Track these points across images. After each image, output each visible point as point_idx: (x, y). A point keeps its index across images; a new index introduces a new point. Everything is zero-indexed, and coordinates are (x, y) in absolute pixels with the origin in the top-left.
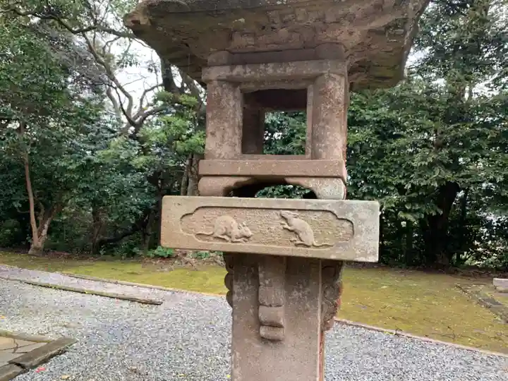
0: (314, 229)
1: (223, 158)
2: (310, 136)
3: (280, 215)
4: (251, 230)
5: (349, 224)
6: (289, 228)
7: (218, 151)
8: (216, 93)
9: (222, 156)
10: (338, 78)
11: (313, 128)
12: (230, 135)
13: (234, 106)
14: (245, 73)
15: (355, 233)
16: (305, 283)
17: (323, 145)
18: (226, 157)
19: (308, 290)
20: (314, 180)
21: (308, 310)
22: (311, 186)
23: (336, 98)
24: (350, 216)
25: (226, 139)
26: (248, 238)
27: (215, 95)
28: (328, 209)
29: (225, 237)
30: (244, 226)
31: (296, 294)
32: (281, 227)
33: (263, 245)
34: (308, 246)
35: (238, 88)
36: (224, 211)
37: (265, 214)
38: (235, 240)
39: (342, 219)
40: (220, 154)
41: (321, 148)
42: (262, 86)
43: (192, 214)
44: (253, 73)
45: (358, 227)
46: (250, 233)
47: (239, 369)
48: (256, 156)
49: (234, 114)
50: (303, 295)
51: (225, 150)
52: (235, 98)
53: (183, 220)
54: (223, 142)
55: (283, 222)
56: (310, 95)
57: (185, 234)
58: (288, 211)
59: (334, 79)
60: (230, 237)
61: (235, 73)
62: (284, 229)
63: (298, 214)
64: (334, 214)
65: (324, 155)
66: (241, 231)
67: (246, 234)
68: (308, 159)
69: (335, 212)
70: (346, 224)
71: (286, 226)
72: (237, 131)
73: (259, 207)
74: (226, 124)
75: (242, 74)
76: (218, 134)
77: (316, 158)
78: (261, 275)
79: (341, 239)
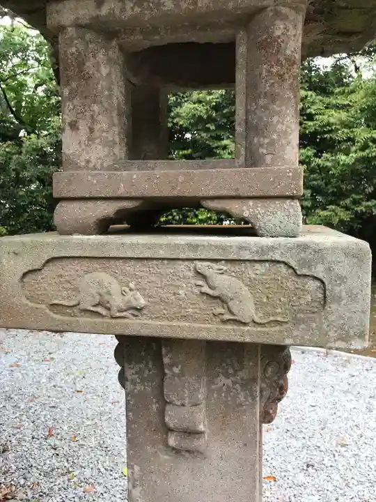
0: (254, 295)
1: (95, 168)
2: (243, 124)
3: (195, 269)
4: (144, 295)
5: (318, 284)
6: (210, 292)
7: (85, 156)
8: (74, 50)
9: (91, 165)
10: (292, 14)
11: (247, 112)
12: (105, 126)
13: (109, 74)
14: (123, 10)
15: (328, 300)
16: (236, 365)
17: (266, 141)
18: (98, 166)
19: (241, 374)
20: (251, 203)
21: (241, 405)
22: (246, 214)
23: (288, 52)
24: (319, 271)
25: (97, 134)
26: (140, 310)
27: (72, 54)
28: (278, 257)
29: (99, 309)
30: (131, 290)
31: (222, 381)
32: (196, 290)
33: (165, 323)
34: (245, 324)
35: (114, 43)
36: (95, 265)
37: (169, 269)
38: (118, 314)
39: (305, 276)
40: (88, 162)
41: (261, 146)
42: (157, 37)
43: (40, 270)
44: (137, 10)
45: (334, 289)
46: (142, 302)
47: (139, 489)
48: (151, 163)
49: (110, 89)
50: (234, 383)
51: (97, 153)
52: (109, 60)
53: (25, 280)
54: (91, 139)
55: (200, 283)
56: (241, 50)
57: (31, 304)
58: (208, 263)
59: (284, 18)
60: (109, 309)
61: (104, 11)
62: (203, 294)
63: (225, 268)
64: (291, 267)
65: (268, 158)
66: (126, 298)
67: (134, 304)
68: (240, 167)
69: (293, 264)
70: (312, 285)
71: (206, 289)
72: (116, 120)
73: (156, 256)
74: (96, 108)
75: (117, 12)
76: (83, 126)
77: (254, 165)
78: (166, 360)
79: (302, 311)
